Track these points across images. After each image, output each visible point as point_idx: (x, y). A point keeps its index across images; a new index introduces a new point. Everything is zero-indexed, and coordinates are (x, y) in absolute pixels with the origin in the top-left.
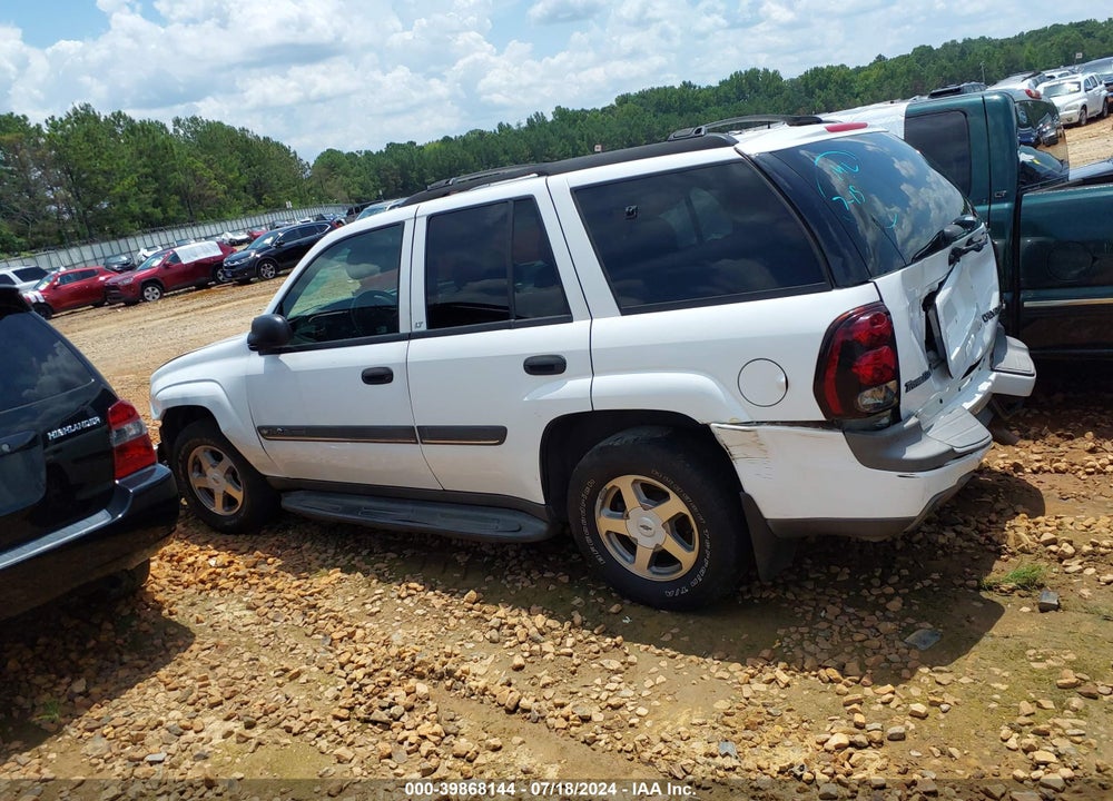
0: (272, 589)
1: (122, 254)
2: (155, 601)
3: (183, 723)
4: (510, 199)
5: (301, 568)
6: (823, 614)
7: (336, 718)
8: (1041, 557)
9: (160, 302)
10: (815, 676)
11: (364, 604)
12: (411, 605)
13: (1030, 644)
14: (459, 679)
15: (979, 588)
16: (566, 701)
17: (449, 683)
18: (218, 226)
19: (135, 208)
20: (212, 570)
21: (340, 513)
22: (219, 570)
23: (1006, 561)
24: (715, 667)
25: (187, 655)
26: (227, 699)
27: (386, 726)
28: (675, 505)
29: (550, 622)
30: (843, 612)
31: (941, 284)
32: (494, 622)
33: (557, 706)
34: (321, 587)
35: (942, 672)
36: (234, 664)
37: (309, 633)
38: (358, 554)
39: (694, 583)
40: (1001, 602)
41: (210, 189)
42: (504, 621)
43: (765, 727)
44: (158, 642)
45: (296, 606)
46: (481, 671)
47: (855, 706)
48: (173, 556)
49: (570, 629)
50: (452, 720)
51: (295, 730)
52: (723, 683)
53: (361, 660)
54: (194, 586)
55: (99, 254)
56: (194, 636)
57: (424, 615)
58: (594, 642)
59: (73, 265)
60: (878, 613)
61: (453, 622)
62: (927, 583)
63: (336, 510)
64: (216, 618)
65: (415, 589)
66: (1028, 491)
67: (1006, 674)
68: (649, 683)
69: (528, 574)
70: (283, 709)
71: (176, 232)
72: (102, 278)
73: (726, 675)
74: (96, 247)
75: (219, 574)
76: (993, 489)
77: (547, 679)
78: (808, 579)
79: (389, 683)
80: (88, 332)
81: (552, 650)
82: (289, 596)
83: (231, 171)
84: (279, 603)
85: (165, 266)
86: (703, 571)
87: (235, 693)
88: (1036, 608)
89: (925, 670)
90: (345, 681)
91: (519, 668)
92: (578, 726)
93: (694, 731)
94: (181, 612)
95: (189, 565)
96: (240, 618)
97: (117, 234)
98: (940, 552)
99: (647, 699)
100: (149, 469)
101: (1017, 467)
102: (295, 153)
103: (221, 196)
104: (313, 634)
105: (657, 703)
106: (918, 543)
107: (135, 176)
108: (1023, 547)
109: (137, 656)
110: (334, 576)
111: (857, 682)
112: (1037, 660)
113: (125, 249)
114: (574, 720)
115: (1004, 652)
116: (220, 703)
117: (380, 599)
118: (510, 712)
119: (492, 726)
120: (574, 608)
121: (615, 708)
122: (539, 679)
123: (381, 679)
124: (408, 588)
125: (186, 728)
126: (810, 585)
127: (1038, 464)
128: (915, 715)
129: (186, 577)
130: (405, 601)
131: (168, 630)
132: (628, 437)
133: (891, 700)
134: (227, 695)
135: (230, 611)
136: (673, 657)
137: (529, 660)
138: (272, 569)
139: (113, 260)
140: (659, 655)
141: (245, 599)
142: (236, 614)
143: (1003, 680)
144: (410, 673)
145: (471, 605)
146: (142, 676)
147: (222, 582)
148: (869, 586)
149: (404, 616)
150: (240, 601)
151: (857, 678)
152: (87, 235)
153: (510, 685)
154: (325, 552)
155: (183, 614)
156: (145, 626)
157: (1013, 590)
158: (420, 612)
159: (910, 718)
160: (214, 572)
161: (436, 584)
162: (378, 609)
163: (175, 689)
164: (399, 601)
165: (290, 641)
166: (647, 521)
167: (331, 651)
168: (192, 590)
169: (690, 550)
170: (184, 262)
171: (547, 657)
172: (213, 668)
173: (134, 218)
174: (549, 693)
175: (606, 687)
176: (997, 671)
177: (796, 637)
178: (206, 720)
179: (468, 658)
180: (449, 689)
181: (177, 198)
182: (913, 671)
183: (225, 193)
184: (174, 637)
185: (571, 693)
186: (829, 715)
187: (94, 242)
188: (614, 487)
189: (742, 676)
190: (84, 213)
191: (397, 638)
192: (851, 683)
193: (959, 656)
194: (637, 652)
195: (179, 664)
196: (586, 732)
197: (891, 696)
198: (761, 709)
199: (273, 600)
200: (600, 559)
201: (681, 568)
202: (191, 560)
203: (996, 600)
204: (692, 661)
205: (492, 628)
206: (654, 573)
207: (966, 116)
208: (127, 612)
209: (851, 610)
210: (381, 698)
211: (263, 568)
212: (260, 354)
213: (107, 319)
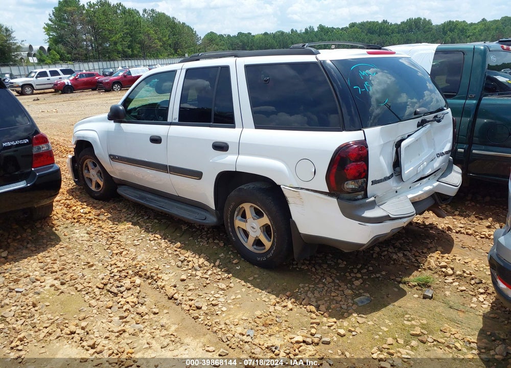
0: (101, 227)
1: (111, 68)
2: (52, 223)
3: (37, 278)
4: (220, 66)
5: (116, 220)
6: (324, 281)
7: (97, 287)
8: (437, 273)
9: (119, 92)
10: (305, 308)
11: (134, 240)
12: (153, 244)
13: (409, 312)
14: (155, 280)
15: (400, 282)
16: (195, 299)
17: (150, 281)
18: (155, 61)
19: (120, 48)
20: (79, 214)
21: (137, 198)
22: (82, 215)
23: (420, 272)
24: (264, 295)
25: (53, 249)
26: (60, 271)
27: (116, 295)
28: (265, 220)
29: (206, 263)
30: (333, 281)
31: (409, 136)
32: (182, 258)
33: (190, 300)
34: (120, 230)
35: (362, 317)
36: (70, 256)
37: (106, 249)
38: (143, 218)
39: (269, 256)
40: (407, 291)
41: (155, 43)
42: (186, 258)
43: (272, 327)
44: (45, 241)
45: (106, 236)
46: (166, 279)
47: (314, 325)
48: (68, 205)
49: (213, 267)
50: (144, 297)
51: (79, 289)
52: (264, 303)
53: (119, 264)
54: (70, 220)
55: (101, 67)
56: (60, 241)
57: (156, 250)
58: (220, 275)
59: (90, 70)
60: (349, 285)
61: (166, 254)
62: (378, 275)
63: (136, 197)
64: (73, 235)
65: (157, 238)
66: (449, 241)
67: (390, 324)
68: (233, 297)
69: (208, 239)
70: (79, 279)
71: (136, 61)
72: (97, 78)
73: (267, 300)
74: (100, 63)
75: (82, 216)
76: (432, 237)
77: (191, 287)
78: (326, 263)
79: (126, 276)
80: (85, 101)
81: (200, 275)
82: (105, 231)
83: (165, 36)
84: (99, 234)
85: (125, 76)
86: (272, 251)
87: (64, 269)
88: (422, 296)
89: (355, 315)
90: (109, 272)
91: (183, 280)
92: (194, 310)
93: (241, 322)
94: (60, 230)
95: (73, 210)
96: (82, 237)
97: (111, 59)
98: (392, 262)
99: (229, 304)
100: (52, 165)
101: (449, 229)
102: (195, 32)
103: (159, 47)
104: (107, 249)
105: (232, 307)
106: (384, 256)
107: (122, 33)
108: (430, 267)
109: (34, 245)
110: (127, 226)
111: (322, 315)
112: (408, 320)
113: (113, 66)
114: (193, 307)
115: (396, 313)
116: (56, 272)
117: (142, 239)
118: (170, 299)
119: (159, 303)
120: (219, 258)
121: (214, 305)
122: (189, 286)
123: (124, 274)
124: (155, 236)
125: (37, 280)
126: (325, 266)
127: (459, 229)
128: (339, 334)
129: (69, 215)
130: (152, 242)
131: (51, 237)
132: (251, 186)
133: (332, 326)
134: (60, 269)
135: (80, 233)
136: (249, 287)
137: (189, 277)
138: (104, 218)
139: (106, 70)
140: (244, 285)
141: (88, 229)
142: (82, 235)
143: (387, 326)
144: (136, 274)
145: (176, 249)
146: (32, 254)
147: (82, 220)
148: (352, 272)
149: (148, 248)
150: (86, 230)
151: (322, 313)
152: (98, 58)
153: (175, 286)
154: (130, 214)
155: (60, 231)
156: (44, 233)
157: (415, 286)
158: (155, 248)
159: (336, 335)
160: (80, 215)
161: (168, 237)
162: (139, 243)
163: (42, 262)
164: (149, 242)
165: (96, 251)
166: (254, 225)
167: (111, 258)
168: (69, 221)
169: (270, 241)
170: (133, 75)
171: (197, 277)
172: (60, 256)
173: (119, 52)
174: (189, 293)
175: (215, 296)
176: (387, 321)
177: (306, 288)
178: (47, 278)
179: (163, 272)
180: (150, 284)
181: (139, 46)
182: (350, 314)
183: (161, 46)
184: (52, 240)
185: (199, 295)
186: (302, 326)
187: (100, 61)
188: (243, 207)
189: (273, 301)
190: (98, 48)
191: (139, 258)
192: (319, 314)
193: (374, 312)
194: (236, 283)
195: (48, 252)
196: (196, 314)
197: (333, 323)
198: (274, 318)
199: (98, 232)
200: (234, 239)
201: (265, 249)
202: (74, 208)
203: (405, 289)
204: (256, 291)
205: (180, 260)
206: (255, 249)
207: (464, 54)
208: (39, 226)
209: (337, 281)
210: (119, 282)
211: (102, 217)
212: (114, 122)
213: (95, 96)
